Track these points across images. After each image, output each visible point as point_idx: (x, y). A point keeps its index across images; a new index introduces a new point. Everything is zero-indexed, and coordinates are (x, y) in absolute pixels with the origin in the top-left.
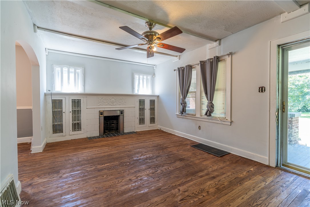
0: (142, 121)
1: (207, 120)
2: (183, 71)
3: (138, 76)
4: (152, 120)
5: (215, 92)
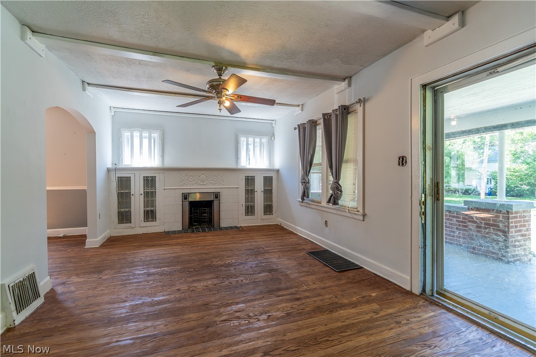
0: (250, 210)
1: (335, 212)
2: (305, 129)
3: (245, 139)
4: (268, 209)
5: (344, 166)
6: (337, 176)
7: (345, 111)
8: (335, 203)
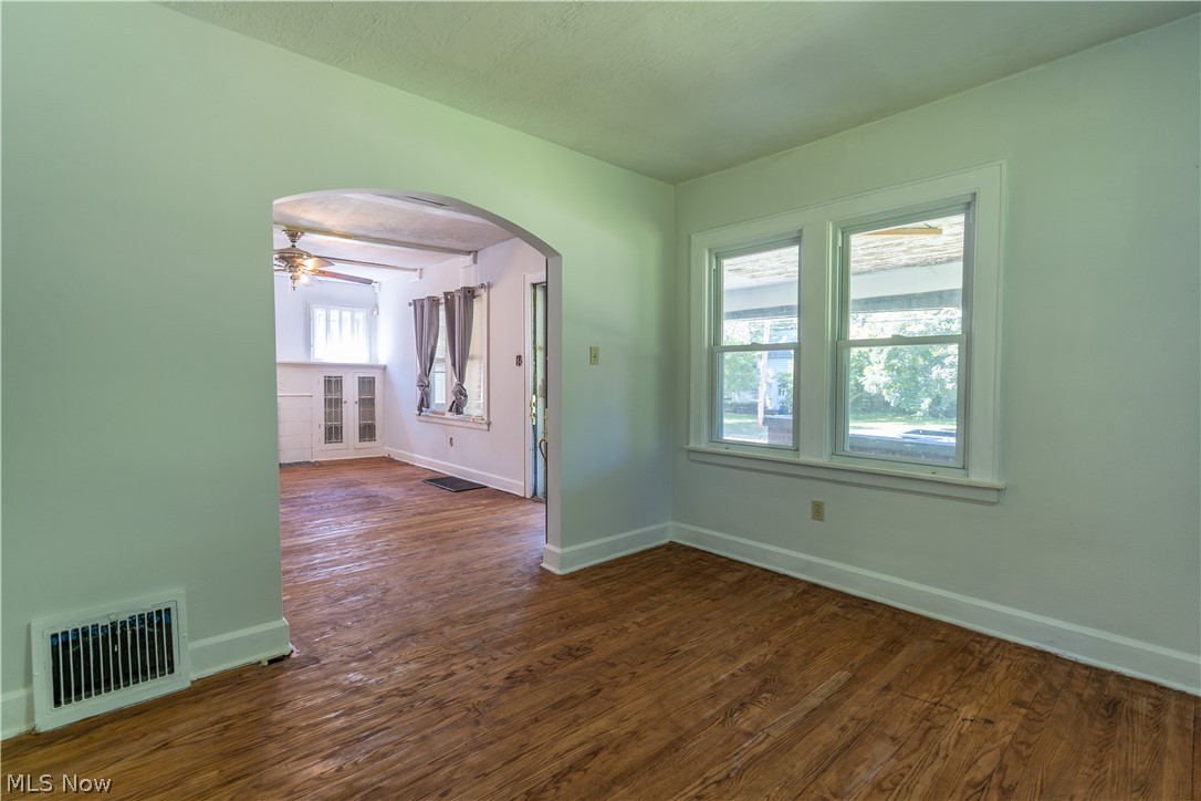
0: (333, 433)
1: (459, 424)
2: (422, 307)
3: (324, 312)
4: (367, 432)
5: (469, 363)
6: (461, 377)
7: (469, 294)
8: (459, 412)
